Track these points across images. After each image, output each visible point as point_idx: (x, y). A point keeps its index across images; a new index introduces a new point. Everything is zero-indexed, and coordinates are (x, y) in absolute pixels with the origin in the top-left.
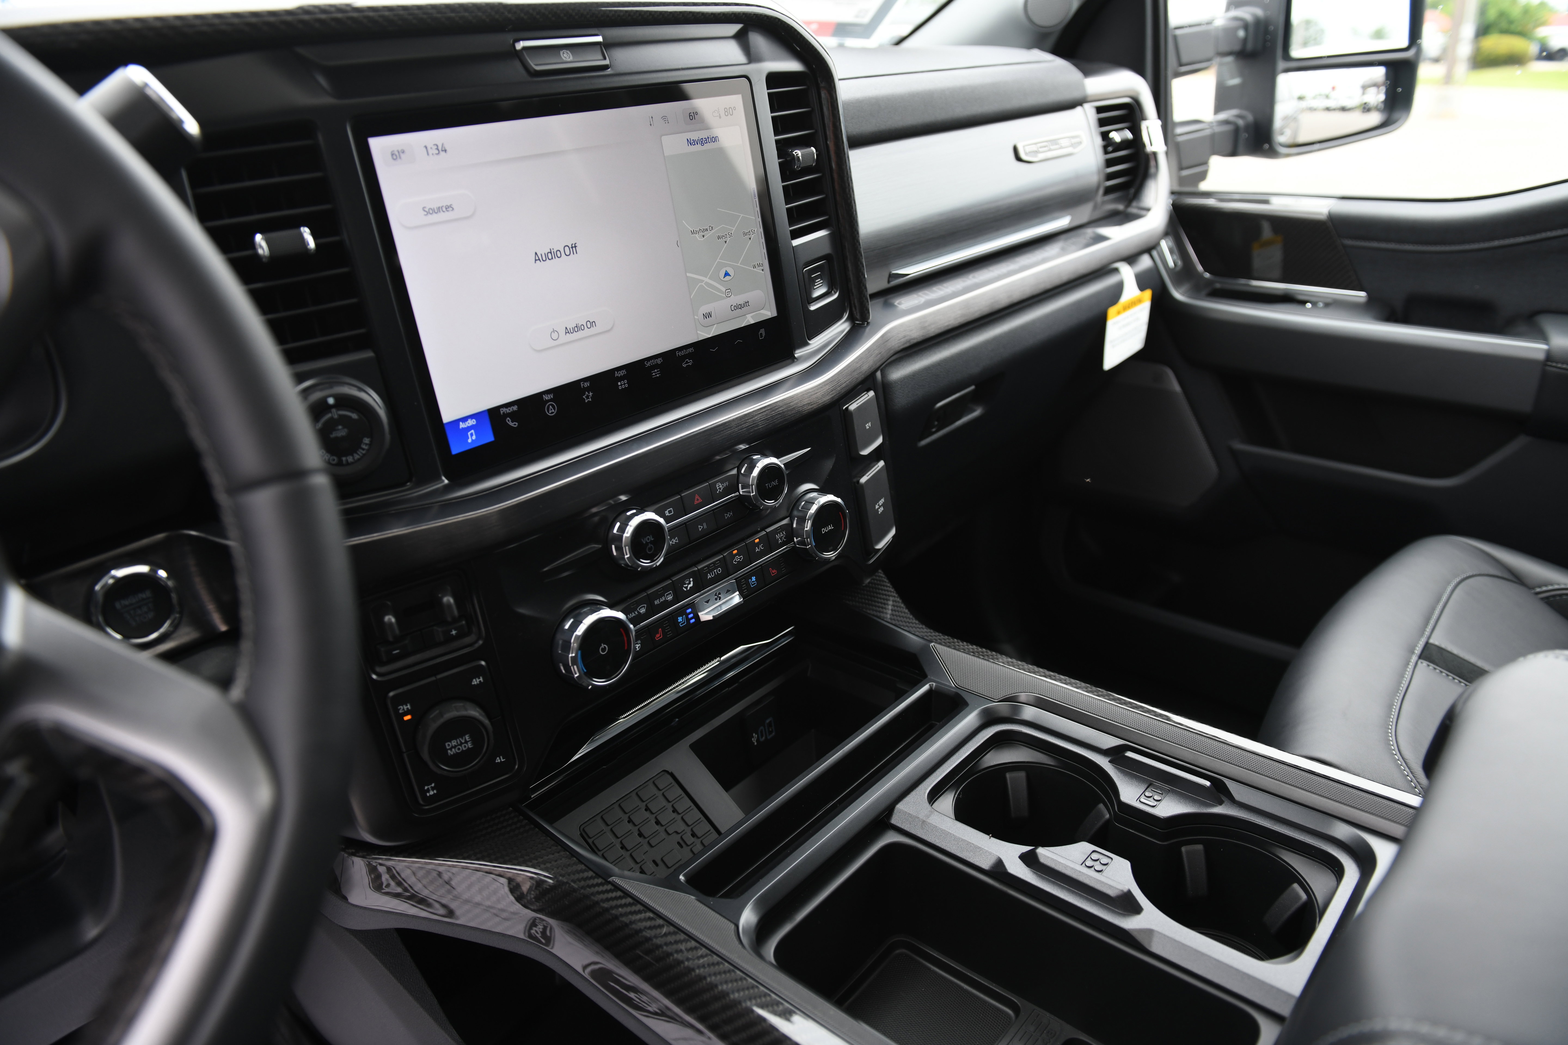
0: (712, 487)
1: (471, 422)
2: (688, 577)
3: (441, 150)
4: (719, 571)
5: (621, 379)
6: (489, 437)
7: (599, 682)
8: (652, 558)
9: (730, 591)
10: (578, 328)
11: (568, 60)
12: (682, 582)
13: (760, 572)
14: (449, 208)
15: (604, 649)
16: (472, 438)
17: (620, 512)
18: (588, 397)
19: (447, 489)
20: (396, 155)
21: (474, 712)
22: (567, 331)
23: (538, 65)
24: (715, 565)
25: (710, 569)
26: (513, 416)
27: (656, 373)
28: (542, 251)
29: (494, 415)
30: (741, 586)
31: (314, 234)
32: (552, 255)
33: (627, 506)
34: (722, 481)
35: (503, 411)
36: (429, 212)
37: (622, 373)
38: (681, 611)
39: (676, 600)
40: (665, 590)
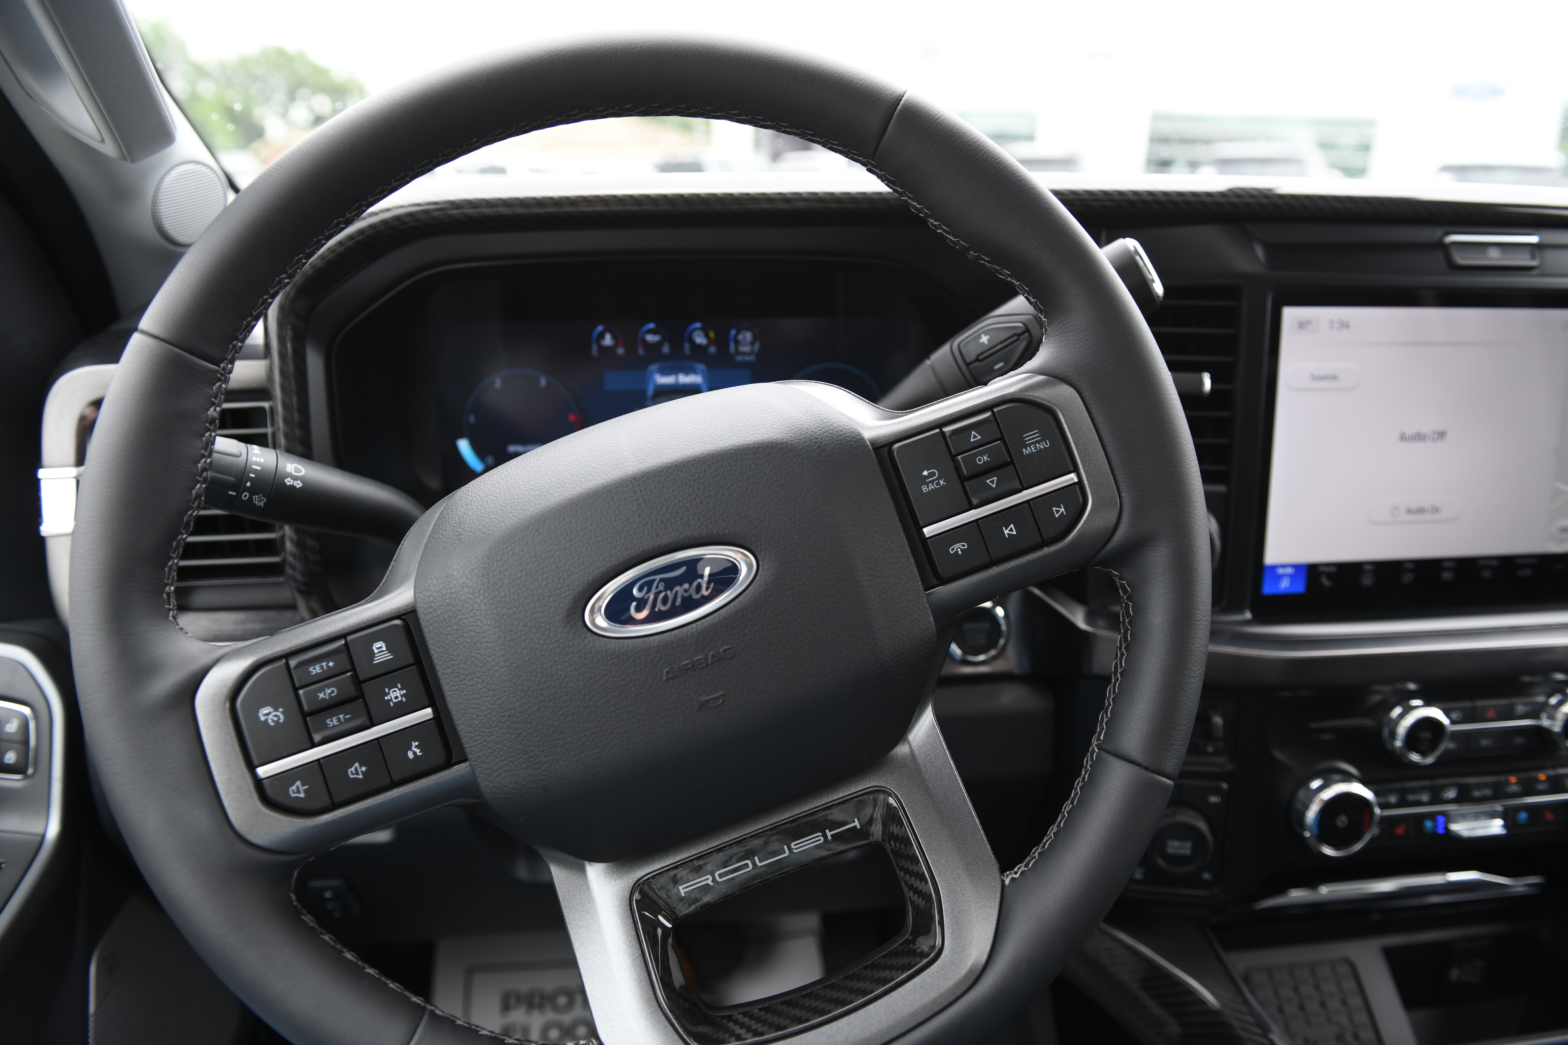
0: (1511, 707)
1: (1289, 571)
2: (1451, 785)
3: (1344, 325)
4: (1487, 792)
5: (1447, 569)
6: (1300, 588)
7: (1328, 851)
8: (1424, 754)
9: (1493, 815)
10: (1421, 511)
11: (1494, 257)
12: (1444, 787)
13: (1533, 809)
14: (1334, 378)
15: (1342, 821)
16: (1285, 585)
17: (1404, 699)
18: (1407, 578)
19: (1247, 623)
20: (1302, 325)
21: (1202, 826)
22: (1410, 511)
23: (1461, 259)
24: (1485, 785)
25: (1479, 786)
26: (1329, 576)
27: (1486, 574)
28: (1410, 430)
29: (1312, 571)
30: (1507, 816)
31: (1213, 381)
32: (1419, 437)
33: (1415, 695)
34: (1525, 704)
35: (1322, 569)
36: (1316, 378)
37: (1451, 564)
38: (1432, 816)
39: (1432, 803)
40: (1423, 789)
